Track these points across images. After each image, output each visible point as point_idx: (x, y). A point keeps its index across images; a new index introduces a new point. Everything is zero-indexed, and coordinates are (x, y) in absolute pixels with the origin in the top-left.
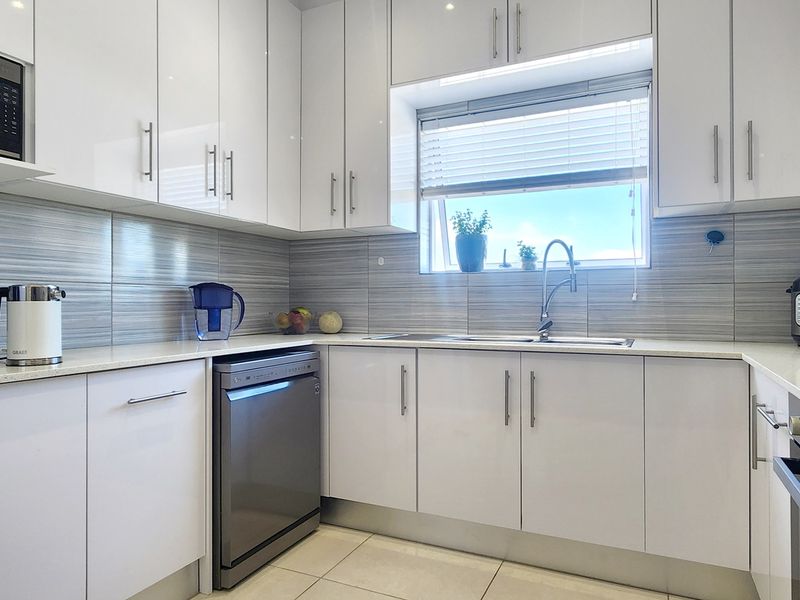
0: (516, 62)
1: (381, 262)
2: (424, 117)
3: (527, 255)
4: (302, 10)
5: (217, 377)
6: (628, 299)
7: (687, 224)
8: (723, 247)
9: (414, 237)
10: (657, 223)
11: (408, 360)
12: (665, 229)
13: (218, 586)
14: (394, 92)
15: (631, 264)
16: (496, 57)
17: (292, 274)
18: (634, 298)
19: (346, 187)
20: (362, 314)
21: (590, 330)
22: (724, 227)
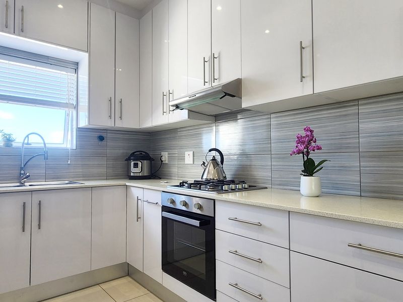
3: (8, 140)
6: (66, 163)
7: (90, 132)
8: (104, 143)
16: (6, 28)
18: (69, 163)
21: (46, 178)
22: (104, 135)
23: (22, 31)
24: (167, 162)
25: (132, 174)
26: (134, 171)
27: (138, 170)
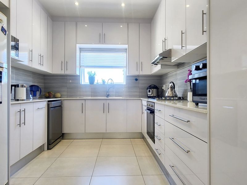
0: (104, 44)
1: (71, 81)
2: (81, 50)
3: (104, 82)
4: (53, 21)
5: (48, 105)
6: (122, 90)
7: (132, 77)
8: (137, 81)
9: (79, 76)
10: (127, 76)
11: (83, 102)
12: (129, 77)
13: (48, 149)
14: (77, 45)
15: (123, 84)
16: (100, 42)
17: (45, 83)
19: (65, 64)
20: (65, 93)
22: (138, 78)
23: (104, 43)
24: (165, 90)
25: (149, 95)
26: (150, 94)
27: (150, 93)
